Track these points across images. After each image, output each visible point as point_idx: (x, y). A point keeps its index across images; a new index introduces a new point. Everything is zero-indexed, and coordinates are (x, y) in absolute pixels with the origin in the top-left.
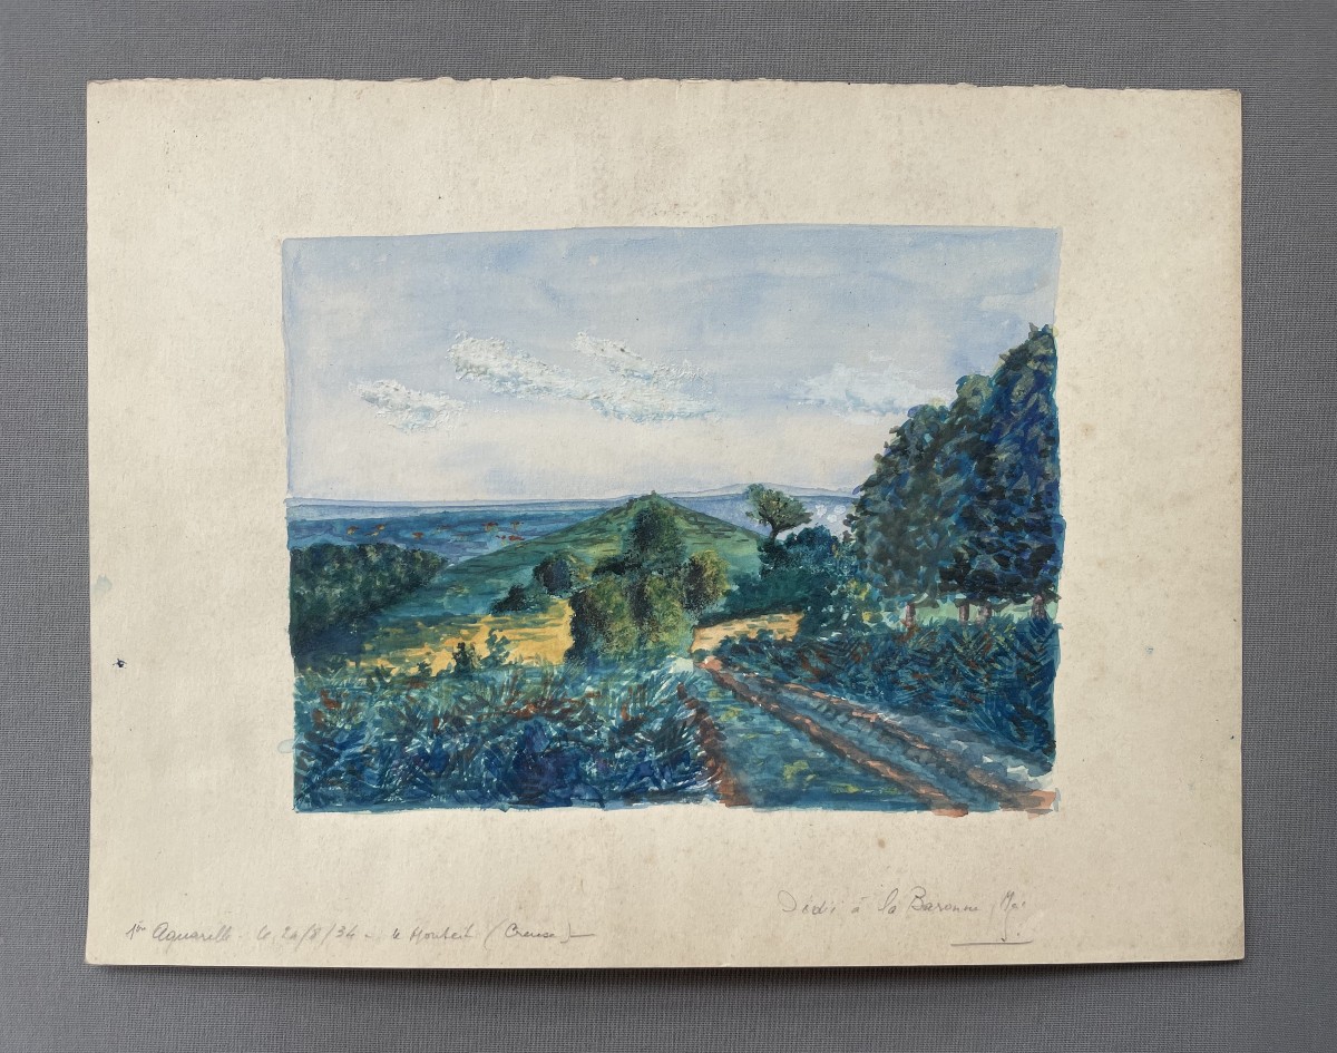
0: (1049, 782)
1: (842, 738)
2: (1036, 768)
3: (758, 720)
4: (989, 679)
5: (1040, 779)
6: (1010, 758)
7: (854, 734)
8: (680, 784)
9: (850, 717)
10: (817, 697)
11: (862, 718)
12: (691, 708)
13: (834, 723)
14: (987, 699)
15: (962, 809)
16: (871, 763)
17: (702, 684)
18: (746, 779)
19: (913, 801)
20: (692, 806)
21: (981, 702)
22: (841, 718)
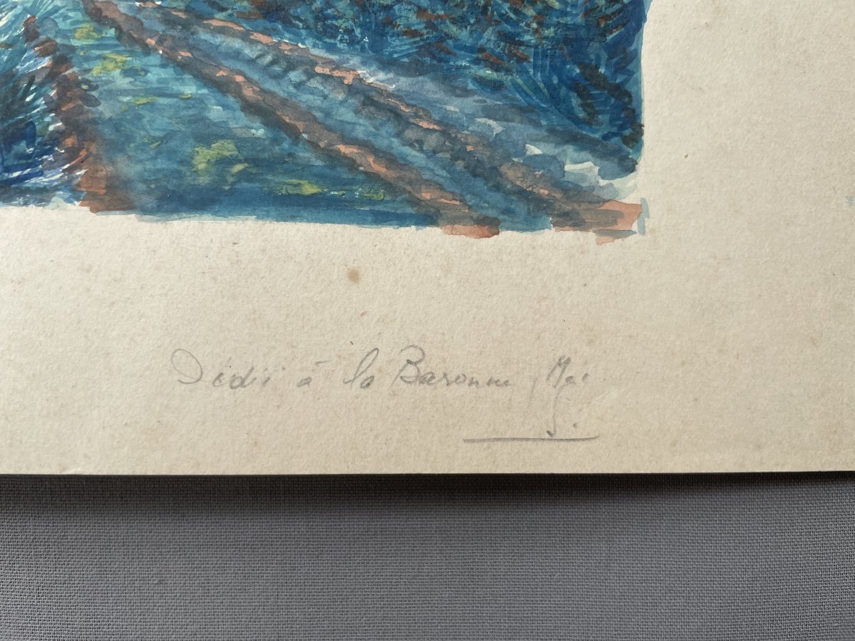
0: (631, 189)
1: (295, 107)
2: (611, 165)
3: (156, 75)
4: (540, 24)
5: (617, 183)
6: (570, 149)
7: (318, 101)
8: (16, 174)
9: (311, 75)
10: (259, 42)
11: (330, 77)
12: (44, 54)
13: (284, 82)
14: (536, 54)
15: (490, 225)
16: (343, 149)
17: (66, 17)
18: (128, 168)
19: (410, 210)
20: (33, 210)
21: (526, 59)
22: (295, 76)
